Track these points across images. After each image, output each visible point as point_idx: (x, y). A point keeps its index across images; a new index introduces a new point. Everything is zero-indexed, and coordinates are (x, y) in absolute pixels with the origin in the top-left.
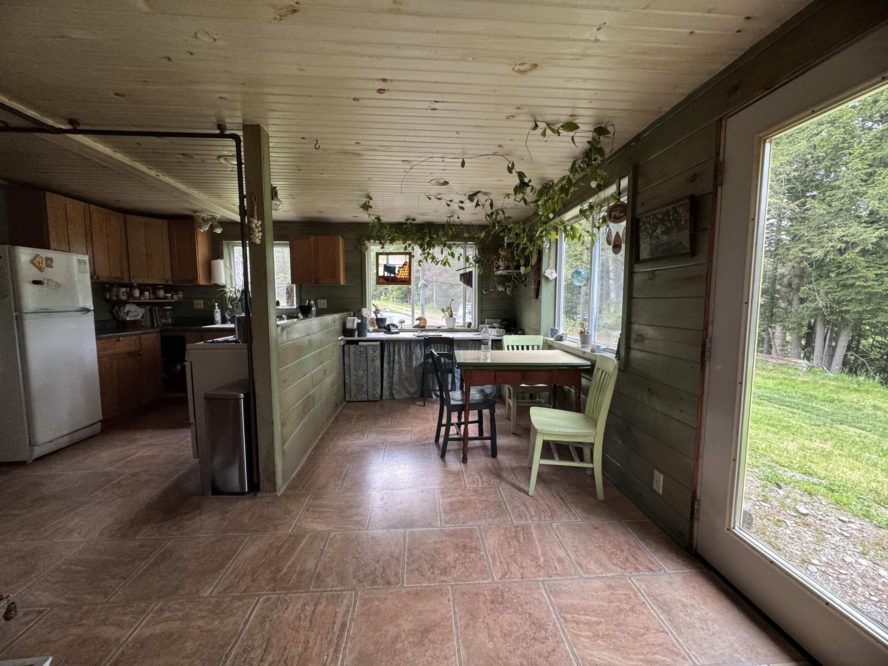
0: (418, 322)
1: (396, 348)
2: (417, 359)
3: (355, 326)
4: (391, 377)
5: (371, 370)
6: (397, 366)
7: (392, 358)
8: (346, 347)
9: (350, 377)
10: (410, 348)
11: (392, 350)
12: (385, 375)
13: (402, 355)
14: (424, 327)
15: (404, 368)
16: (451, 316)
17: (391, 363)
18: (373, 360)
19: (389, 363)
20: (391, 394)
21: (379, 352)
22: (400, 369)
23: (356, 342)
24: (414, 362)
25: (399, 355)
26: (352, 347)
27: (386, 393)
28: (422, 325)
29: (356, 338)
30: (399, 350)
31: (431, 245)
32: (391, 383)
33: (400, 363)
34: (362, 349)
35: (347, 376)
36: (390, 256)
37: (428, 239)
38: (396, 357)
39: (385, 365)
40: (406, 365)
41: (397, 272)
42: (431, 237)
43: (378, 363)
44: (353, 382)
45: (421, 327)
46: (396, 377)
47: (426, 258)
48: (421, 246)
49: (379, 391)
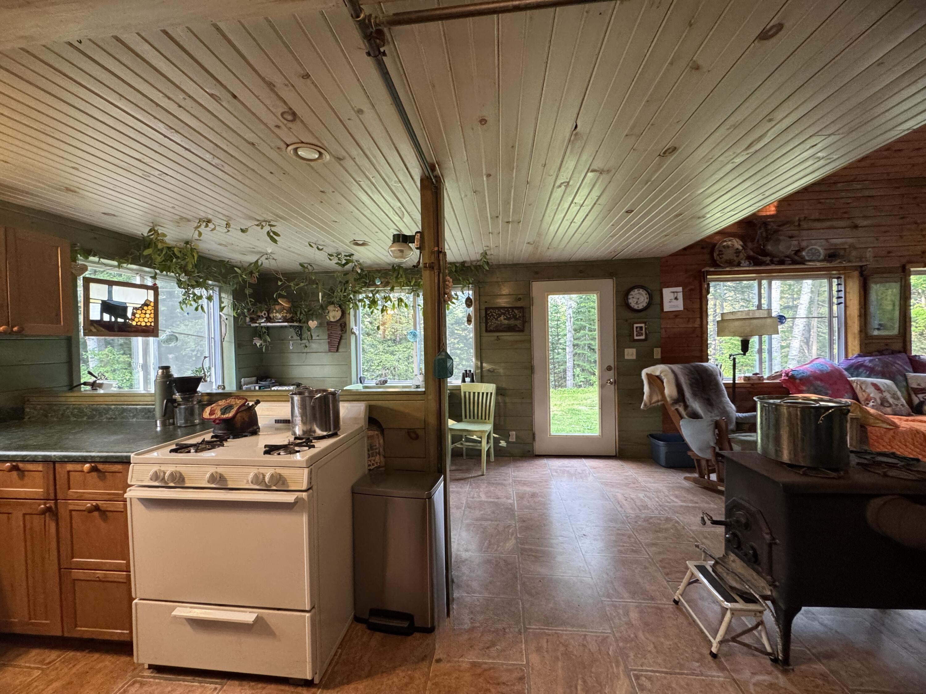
36: (115, 288)
41: (129, 315)
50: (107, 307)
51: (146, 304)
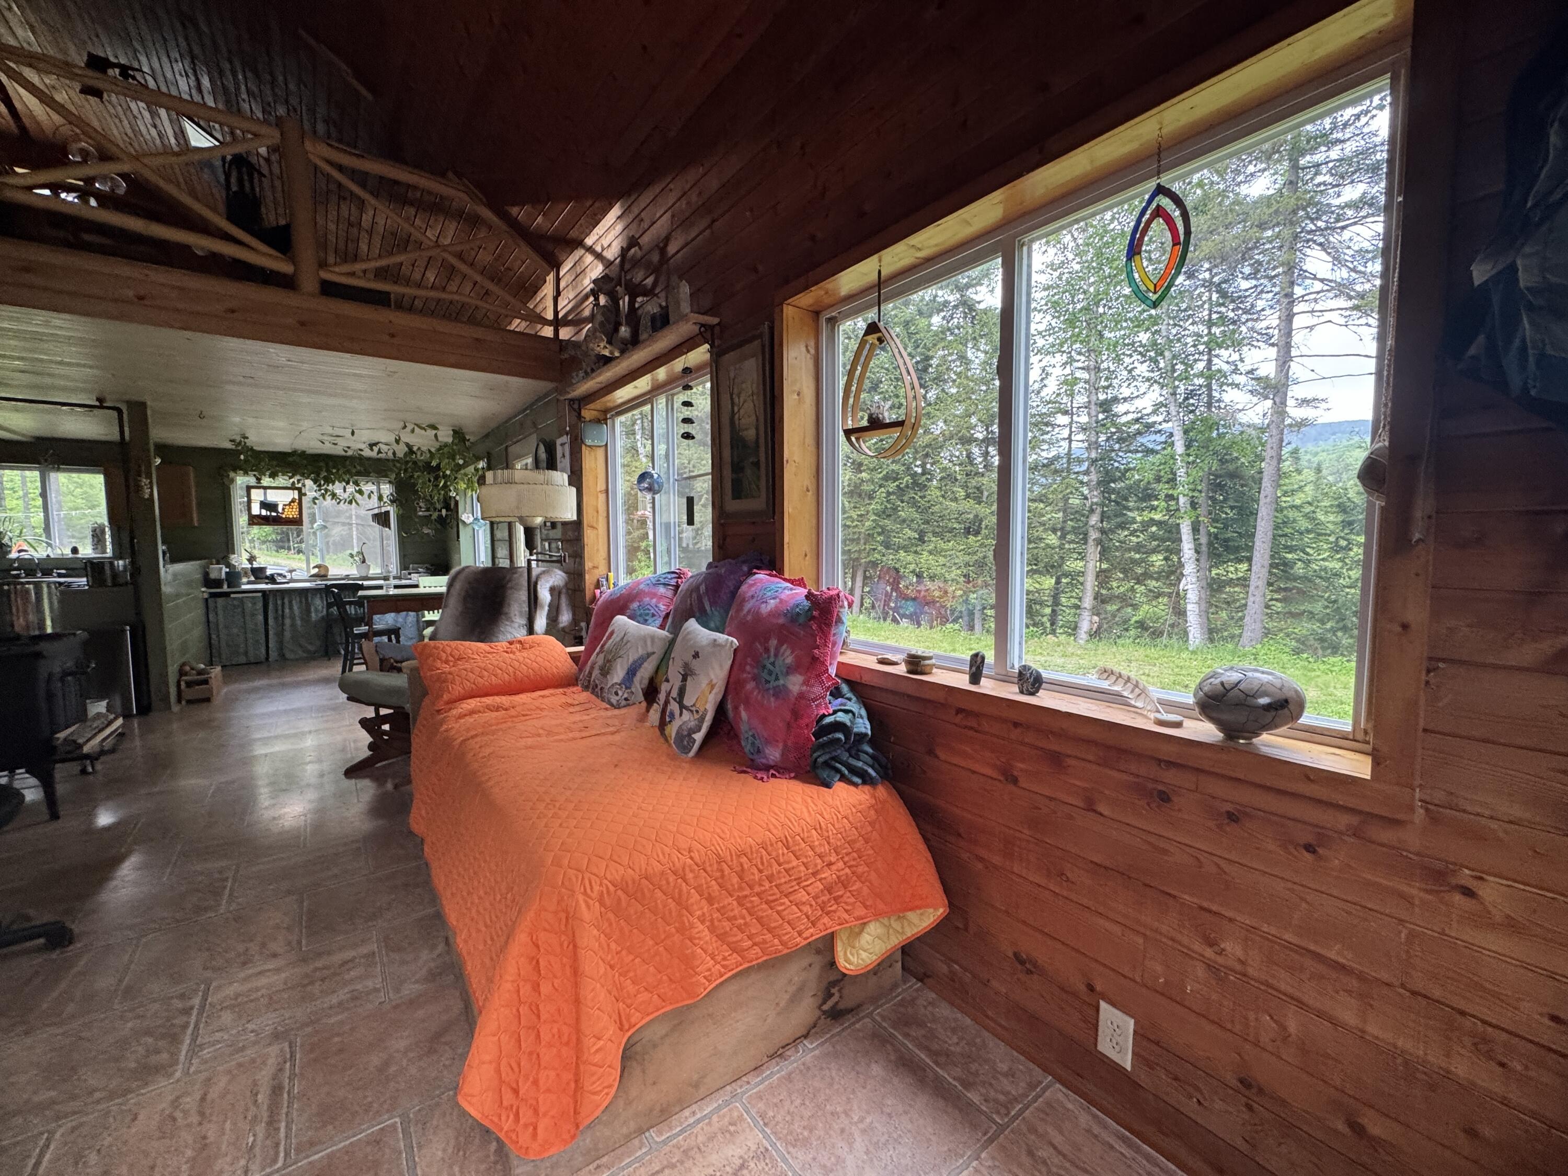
0: (316, 570)
1: (286, 601)
2: (316, 611)
3: (223, 576)
4: (280, 634)
5: (250, 625)
6: (288, 622)
7: (280, 612)
8: (210, 601)
9: (218, 636)
10: (307, 599)
11: (279, 602)
12: (271, 633)
13: (295, 608)
14: (325, 576)
15: (299, 622)
16: (364, 562)
17: (280, 619)
18: (253, 615)
19: (276, 618)
20: (282, 656)
21: (260, 605)
22: (293, 625)
23: (227, 595)
24: (313, 615)
25: (291, 608)
26: (221, 601)
27: (273, 655)
28: (322, 573)
29: (225, 588)
30: (290, 602)
31: (328, 481)
32: (281, 643)
33: (293, 618)
34: (235, 603)
35: (214, 636)
36: (269, 491)
37: (324, 474)
38: (287, 611)
39: (271, 622)
40: (302, 619)
41: (280, 510)
42: (328, 471)
43: (261, 618)
44: (223, 644)
45: (323, 576)
46: (288, 634)
47: (323, 496)
48: (315, 481)
49: (263, 651)
50: (264, 505)
51: (293, 501)
